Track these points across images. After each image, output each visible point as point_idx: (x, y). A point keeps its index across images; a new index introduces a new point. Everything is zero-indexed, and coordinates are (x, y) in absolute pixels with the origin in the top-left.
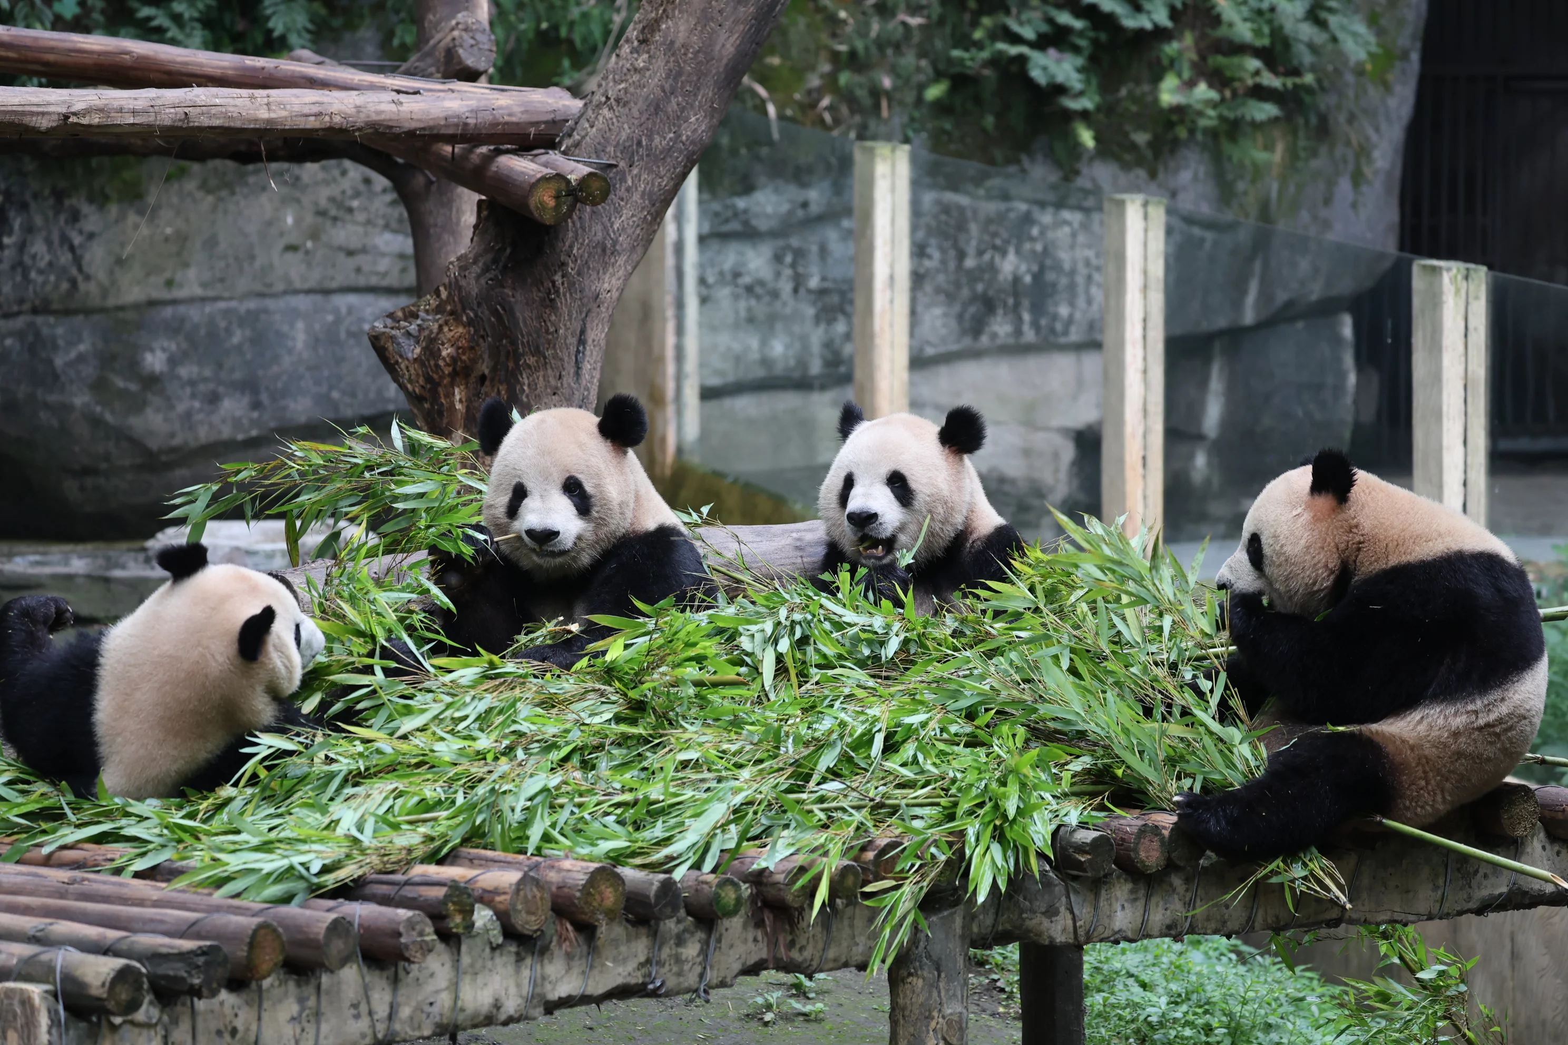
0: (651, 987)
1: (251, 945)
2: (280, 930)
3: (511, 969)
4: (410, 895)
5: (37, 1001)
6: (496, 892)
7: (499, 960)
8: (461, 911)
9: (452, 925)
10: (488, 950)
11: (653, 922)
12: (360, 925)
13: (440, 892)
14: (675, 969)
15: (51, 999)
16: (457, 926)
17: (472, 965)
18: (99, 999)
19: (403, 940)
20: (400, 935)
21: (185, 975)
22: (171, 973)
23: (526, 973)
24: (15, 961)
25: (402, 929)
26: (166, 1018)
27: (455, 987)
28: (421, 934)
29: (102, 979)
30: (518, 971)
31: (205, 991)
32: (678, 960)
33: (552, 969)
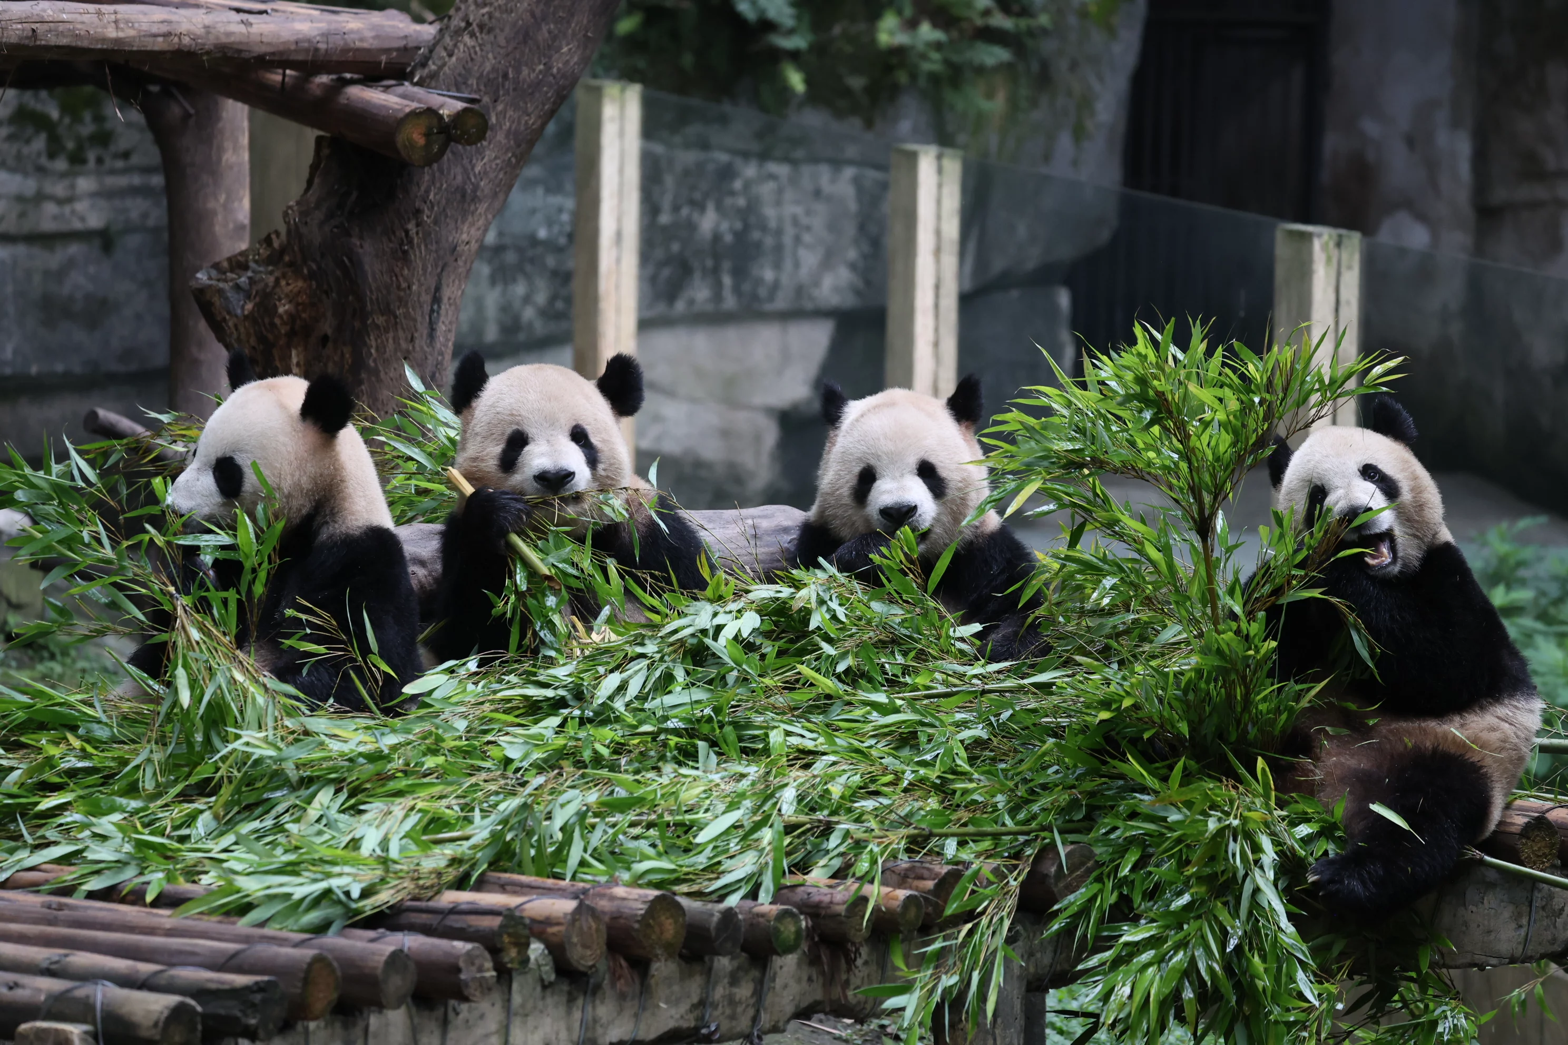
0: (704, 1031)
1: (305, 981)
2: (335, 964)
3: (562, 1010)
4: (458, 925)
6: (548, 921)
7: (549, 1000)
8: (516, 944)
9: (508, 959)
10: (539, 989)
11: (707, 958)
13: (493, 922)
14: (728, 1011)
15: (90, 1040)
16: (512, 961)
17: (523, 1006)
18: (149, 1041)
19: (463, 976)
20: (459, 970)
21: (239, 1014)
22: (222, 1012)
23: (577, 1015)
24: (42, 998)
25: (461, 964)
27: (506, 1030)
28: (481, 969)
29: (154, 1017)
30: (569, 1012)
31: (261, 1033)
32: (732, 1001)
33: (604, 1010)
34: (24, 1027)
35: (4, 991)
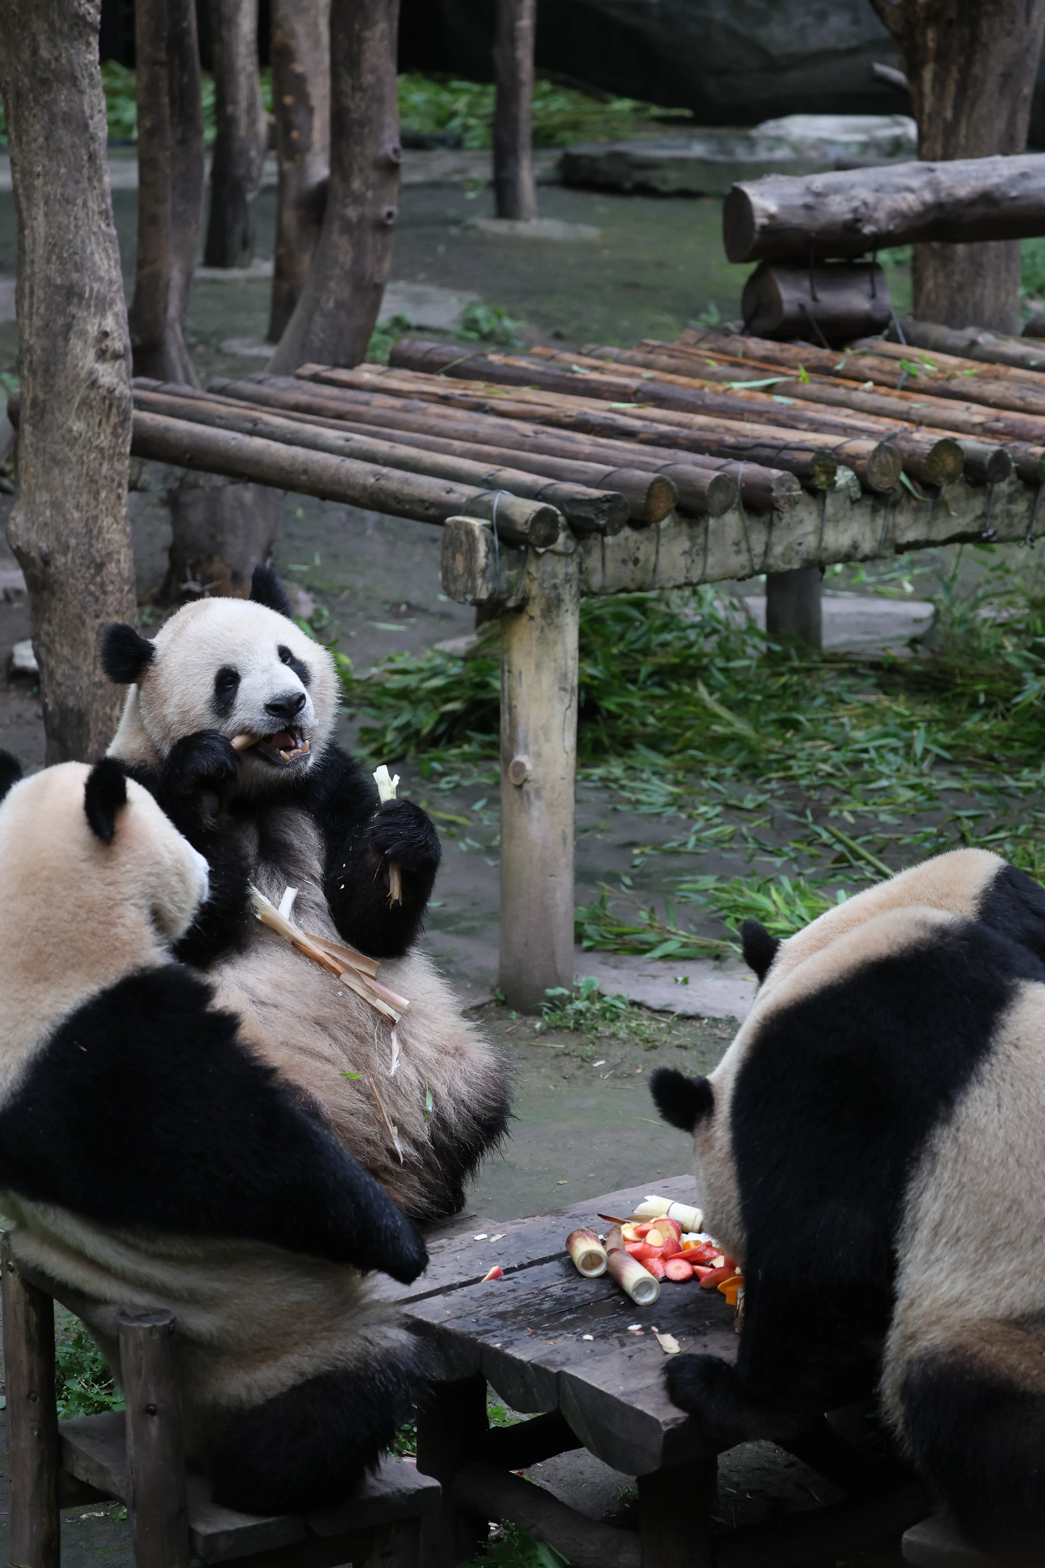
0: (985, 535)
1: (649, 495)
2: (673, 484)
3: (867, 518)
4: (787, 457)
5: (477, 532)
6: (857, 457)
7: (857, 511)
8: (825, 472)
9: (817, 483)
10: (848, 503)
11: (988, 484)
12: (742, 480)
13: (807, 457)
14: (1006, 521)
15: (488, 530)
16: (821, 484)
17: (835, 515)
18: (523, 533)
19: (774, 494)
20: (771, 490)
21: (593, 517)
22: (583, 515)
23: (880, 522)
24: (464, 500)
25: (773, 486)
26: (580, 549)
27: (820, 531)
28: (789, 489)
29: (526, 518)
30: (873, 520)
31: (609, 530)
32: (1009, 514)
33: (902, 519)
34: (449, 520)
35: (444, 494)
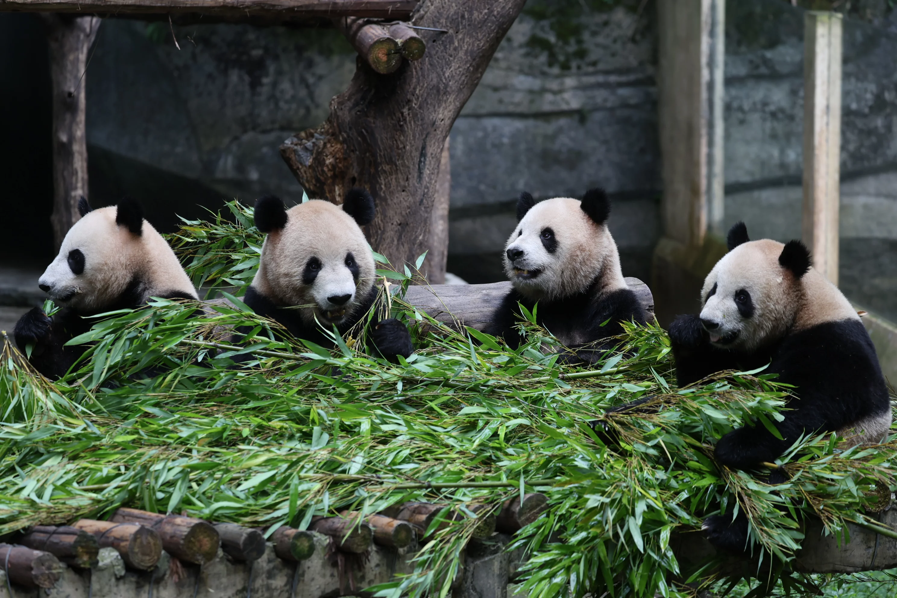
3: (132, 593)
6: (122, 539)
7: (122, 587)
8: (87, 553)
9: (80, 562)
10: (113, 580)
11: (247, 562)
12: (9, 562)
13: (69, 539)
14: (266, 595)
16: (84, 563)
17: (100, 590)
19: (34, 572)
20: (31, 569)
23: (144, 596)
25: (33, 565)
28: (49, 568)
30: (138, 595)
32: (268, 588)
33: (166, 593)
